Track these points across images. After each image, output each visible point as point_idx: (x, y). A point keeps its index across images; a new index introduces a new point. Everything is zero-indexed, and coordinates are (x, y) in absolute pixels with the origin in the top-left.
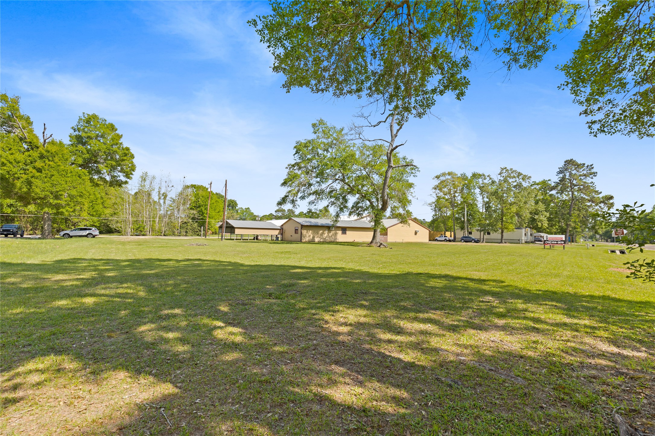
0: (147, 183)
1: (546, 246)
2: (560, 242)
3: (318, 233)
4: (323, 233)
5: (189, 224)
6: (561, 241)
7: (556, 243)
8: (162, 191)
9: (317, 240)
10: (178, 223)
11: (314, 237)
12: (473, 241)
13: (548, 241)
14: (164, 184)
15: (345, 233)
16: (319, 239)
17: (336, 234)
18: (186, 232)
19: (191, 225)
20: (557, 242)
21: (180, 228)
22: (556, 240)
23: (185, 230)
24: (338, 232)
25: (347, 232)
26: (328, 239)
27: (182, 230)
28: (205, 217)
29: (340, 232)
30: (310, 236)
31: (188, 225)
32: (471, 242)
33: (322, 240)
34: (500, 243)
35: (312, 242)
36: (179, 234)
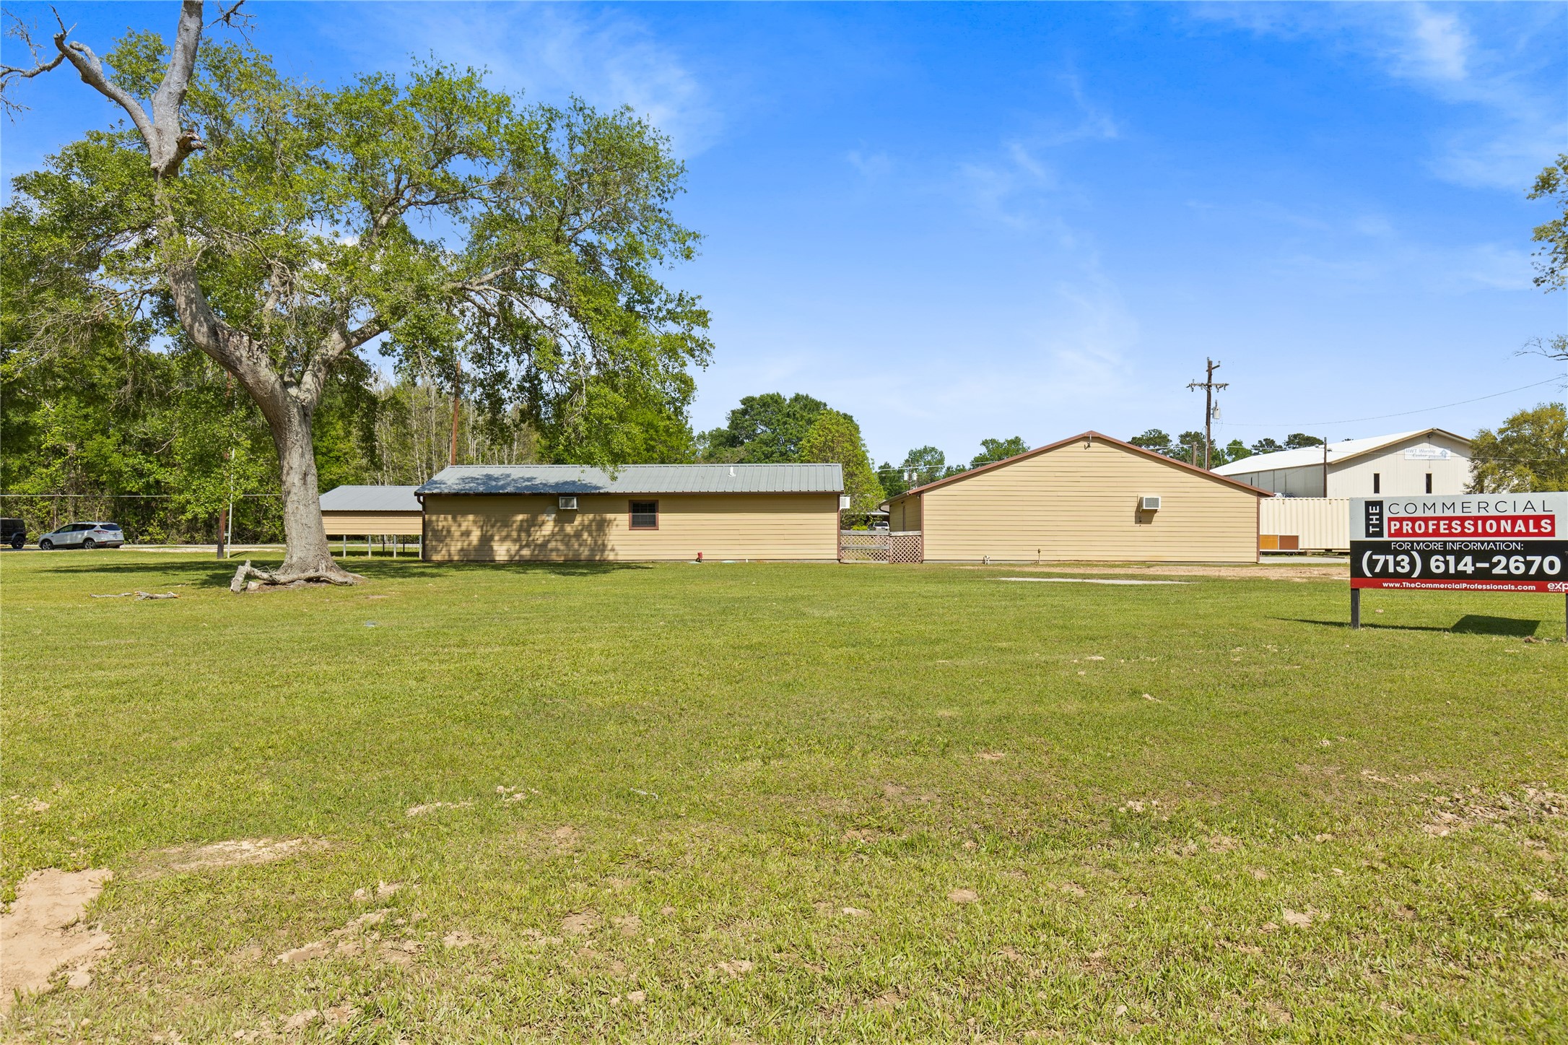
1: (1366, 595)
2: (1516, 565)
3: (506, 524)
4: (532, 523)
6: (1530, 549)
7: (1467, 565)
9: (502, 551)
11: (486, 540)
13: (1384, 548)
15: (653, 524)
16: (514, 548)
17: (602, 526)
20: (1478, 556)
22: (1476, 542)
24: (609, 516)
25: (662, 518)
26: (558, 551)
29: (622, 520)
30: (467, 534)
33: (526, 552)
35: (479, 559)
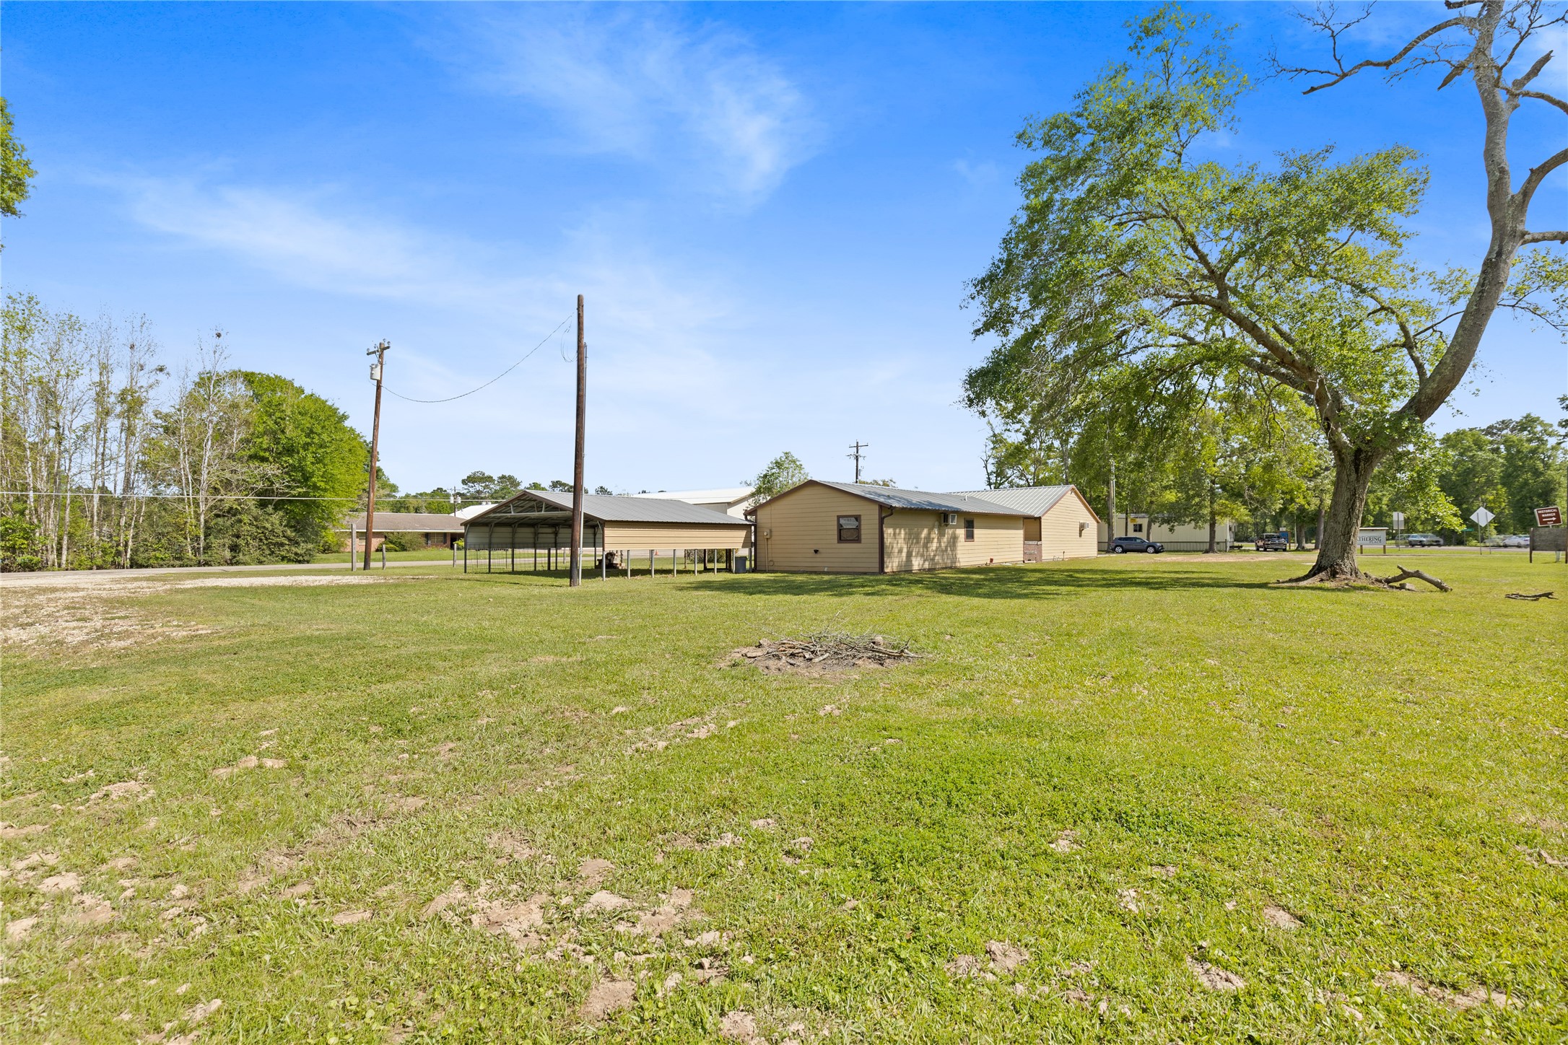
0: (38, 343)
5: (245, 518)
8: (118, 382)
10: (197, 516)
12: (1150, 549)
14: (120, 355)
18: (234, 548)
19: (256, 519)
21: (206, 536)
23: (228, 542)
27: (215, 542)
28: (315, 487)
31: (240, 521)
32: (1145, 551)
34: (1207, 552)
36: (202, 558)
